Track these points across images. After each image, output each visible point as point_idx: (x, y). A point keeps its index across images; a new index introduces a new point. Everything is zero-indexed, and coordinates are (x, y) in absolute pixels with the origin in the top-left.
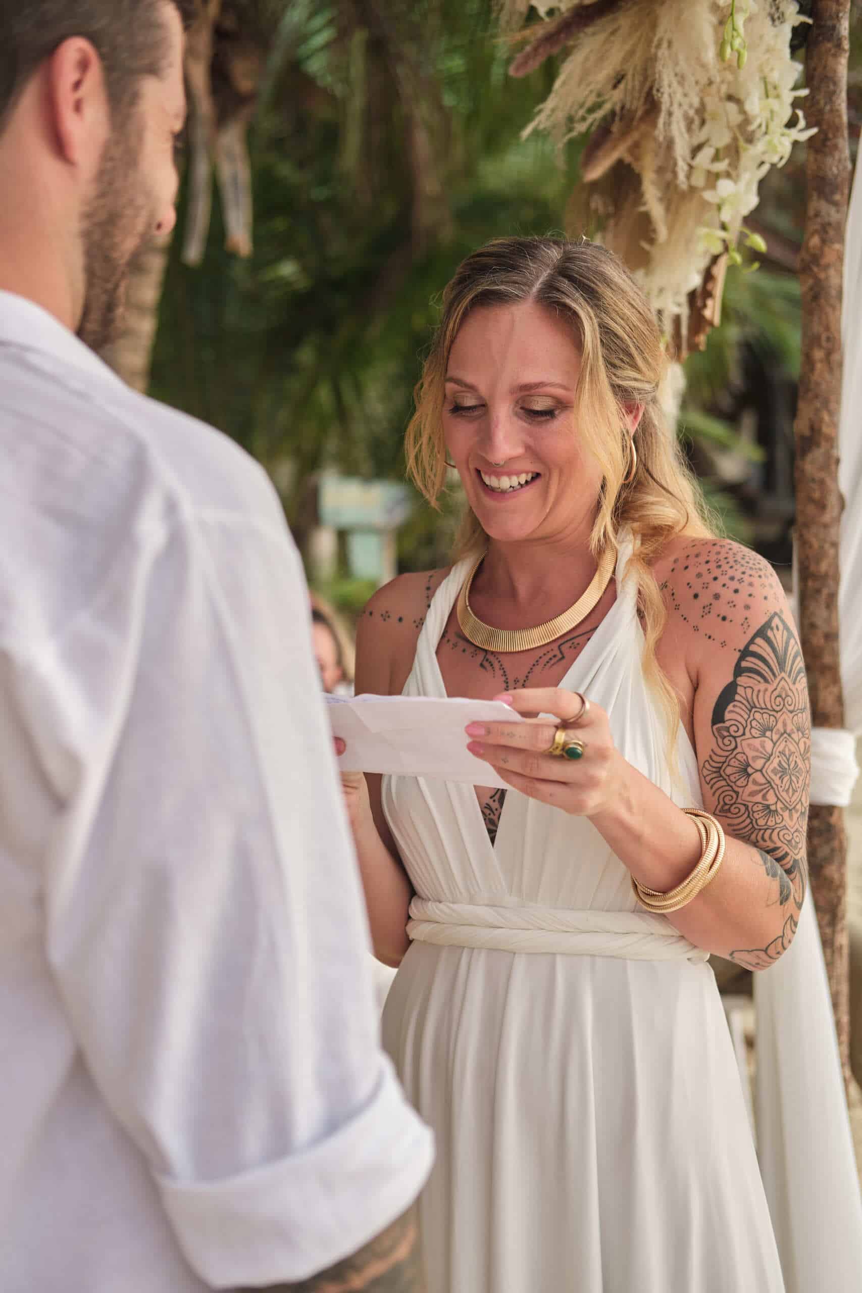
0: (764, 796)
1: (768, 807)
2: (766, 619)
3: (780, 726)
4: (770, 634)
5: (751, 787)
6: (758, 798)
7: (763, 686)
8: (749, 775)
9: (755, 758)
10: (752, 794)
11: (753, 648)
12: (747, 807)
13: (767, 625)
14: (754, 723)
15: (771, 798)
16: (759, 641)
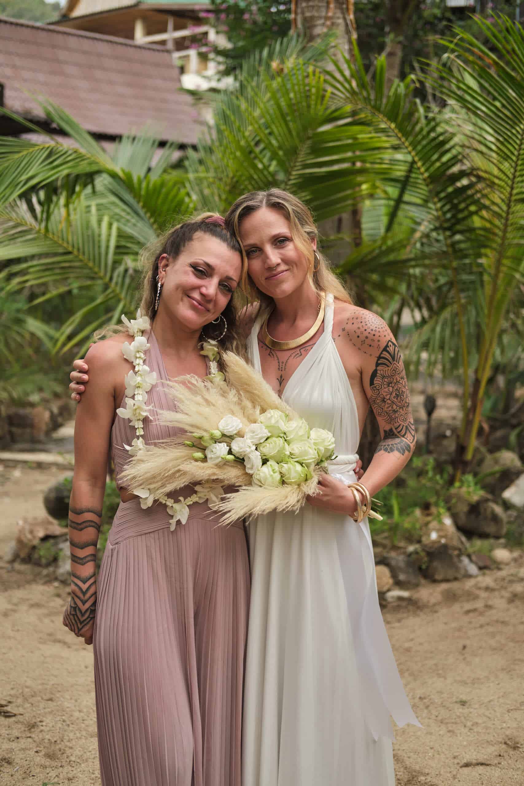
0: (392, 408)
1: (394, 410)
2: (386, 344)
3: (395, 381)
4: (388, 349)
5: (387, 406)
6: (390, 408)
7: (387, 369)
8: (385, 402)
9: (386, 395)
10: (388, 408)
11: (382, 355)
12: (387, 413)
13: (387, 346)
14: (385, 383)
15: (395, 407)
16: (384, 353)
